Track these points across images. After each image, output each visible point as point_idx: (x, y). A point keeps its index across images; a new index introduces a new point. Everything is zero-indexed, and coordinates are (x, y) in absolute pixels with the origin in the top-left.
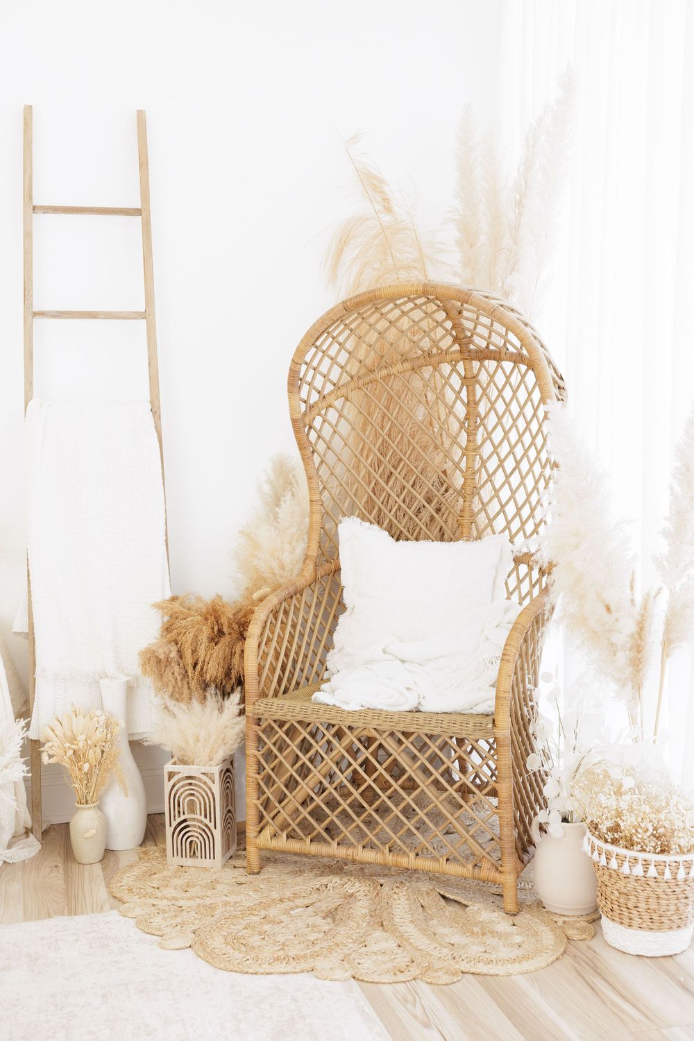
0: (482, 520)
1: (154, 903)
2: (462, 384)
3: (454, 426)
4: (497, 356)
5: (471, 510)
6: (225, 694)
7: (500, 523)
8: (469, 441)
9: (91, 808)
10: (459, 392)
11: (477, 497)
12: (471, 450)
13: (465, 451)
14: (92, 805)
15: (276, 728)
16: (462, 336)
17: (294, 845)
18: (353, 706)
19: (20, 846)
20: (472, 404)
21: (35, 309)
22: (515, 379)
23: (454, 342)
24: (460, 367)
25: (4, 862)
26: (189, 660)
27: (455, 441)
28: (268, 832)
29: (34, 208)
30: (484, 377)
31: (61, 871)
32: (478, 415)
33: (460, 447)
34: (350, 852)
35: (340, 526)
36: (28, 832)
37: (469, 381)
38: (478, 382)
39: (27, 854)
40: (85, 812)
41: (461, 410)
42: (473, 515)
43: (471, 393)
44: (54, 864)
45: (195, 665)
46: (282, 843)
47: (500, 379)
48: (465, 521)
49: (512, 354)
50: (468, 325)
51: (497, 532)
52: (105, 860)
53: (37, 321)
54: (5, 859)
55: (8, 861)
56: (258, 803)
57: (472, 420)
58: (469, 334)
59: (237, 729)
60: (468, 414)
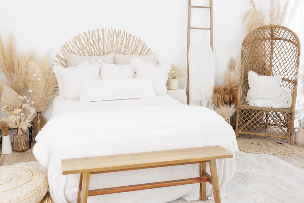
0: (274, 72)
2: (271, 44)
3: (267, 53)
4: (280, 39)
5: (271, 70)
6: (230, 104)
7: (278, 73)
8: (271, 56)
10: (270, 46)
11: (273, 67)
12: (271, 58)
13: (270, 58)
15: (244, 110)
16: (273, 35)
17: (246, 133)
18: (261, 107)
20: (272, 49)
21: (191, 27)
22: (284, 44)
23: (271, 36)
24: (271, 41)
26: (223, 98)
27: (268, 56)
28: (240, 130)
29: (191, 6)
30: (276, 44)
32: (274, 51)
33: (269, 57)
34: (258, 134)
35: (249, 72)
37: (272, 44)
38: (274, 44)
41: (270, 50)
42: (272, 71)
43: (272, 46)
45: (224, 99)
46: (244, 132)
47: (280, 44)
48: (270, 72)
49: (284, 39)
50: (275, 33)
51: (277, 74)
53: (191, 30)
56: (239, 125)
57: (272, 52)
58: (274, 34)
59: (234, 111)
60: (271, 50)
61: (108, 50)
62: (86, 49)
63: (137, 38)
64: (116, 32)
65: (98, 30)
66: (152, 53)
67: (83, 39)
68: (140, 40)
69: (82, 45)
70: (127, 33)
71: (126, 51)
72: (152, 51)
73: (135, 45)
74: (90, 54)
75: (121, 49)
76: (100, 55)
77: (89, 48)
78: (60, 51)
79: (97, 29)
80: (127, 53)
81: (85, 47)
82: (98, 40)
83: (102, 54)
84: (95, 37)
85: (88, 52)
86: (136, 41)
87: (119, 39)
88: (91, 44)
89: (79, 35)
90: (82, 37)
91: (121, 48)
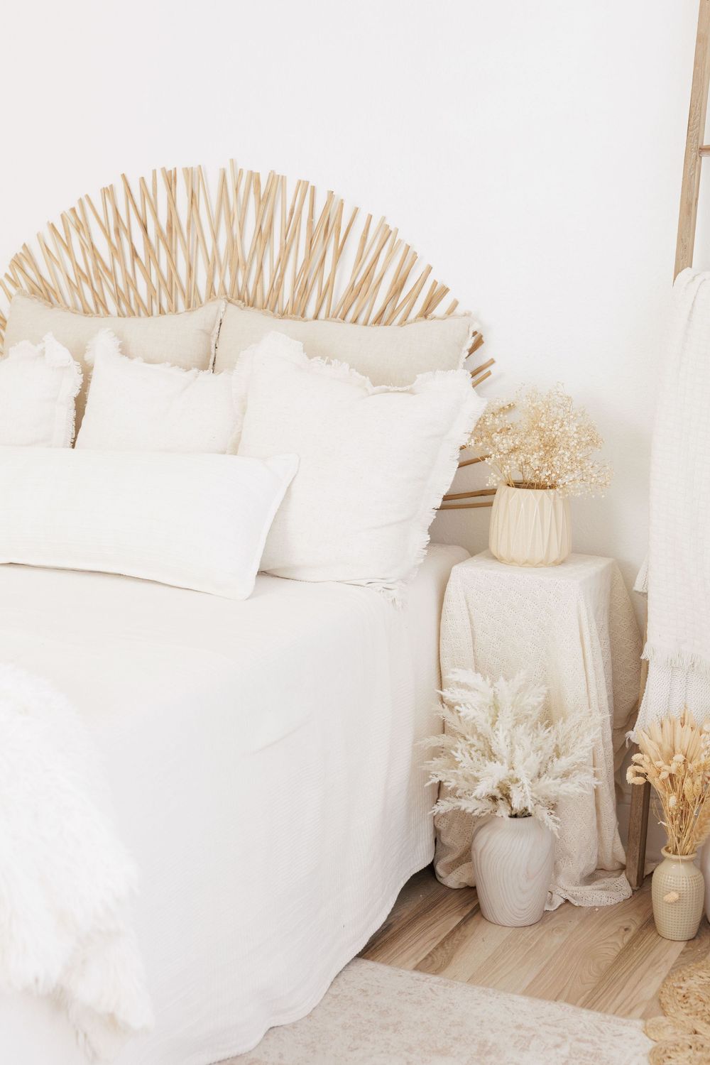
1: (698, 1030)
9: (678, 861)
14: (679, 857)
19: (602, 886)
25: (567, 901)
31: (626, 939)
36: (623, 868)
39: (605, 899)
40: (674, 866)
44: (626, 925)
52: (697, 941)
54: (569, 898)
55: (572, 901)
61: (212, 285)
62: (112, 275)
63: (370, 217)
64: (258, 183)
65: (171, 181)
66: (459, 310)
67: (100, 222)
68: (387, 233)
69: (96, 256)
70: (313, 189)
71: (305, 291)
72: (456, 304)
73: (360, 258)
74: (129, 305)
75: (280, 285)
76: (175, 310)
80: (311, 311)
81: (106, 269)
82: (170, 228)
83: (182, 306)
84: (155, 214)
85: (118, 297)
86: (364, 239)
88: (135, 254)
89: (81, 201)
90: (96, 214)
91: (282, 276)
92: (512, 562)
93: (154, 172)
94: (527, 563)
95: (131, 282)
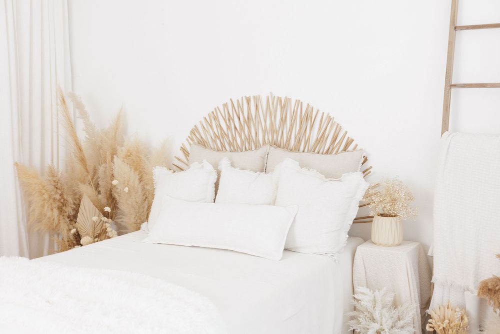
21: (453, 83)
61: (265, 139)
62: (227, 136)
63: (323, 113)
64: (281, 101)
65: (248, 101)
66: (358, 148)
67: (223, 117)
68: (330, 119)
69: (221, 129)
70: (302, 103)
71: (299, 141)
72: (357, 145)
73: (320, 129)
74: (234, 147)
75: (290, 139)
76: (251, 149)
77: (232, 135)
78: (187, 140)
79: (246, 97)
80: (301, 149)
81: (225, 134)
82: (248, 118)
83: (253, 148)
85: (230, 144)
86: (321, 121)
87: (286, 114)
88: (236, 128)
89: (215, 109)
90: (221, 114)
91: (291, 135)
92: (380, 245)
93: (242, 97)
94: (386, 245)
95: (234, 139)
